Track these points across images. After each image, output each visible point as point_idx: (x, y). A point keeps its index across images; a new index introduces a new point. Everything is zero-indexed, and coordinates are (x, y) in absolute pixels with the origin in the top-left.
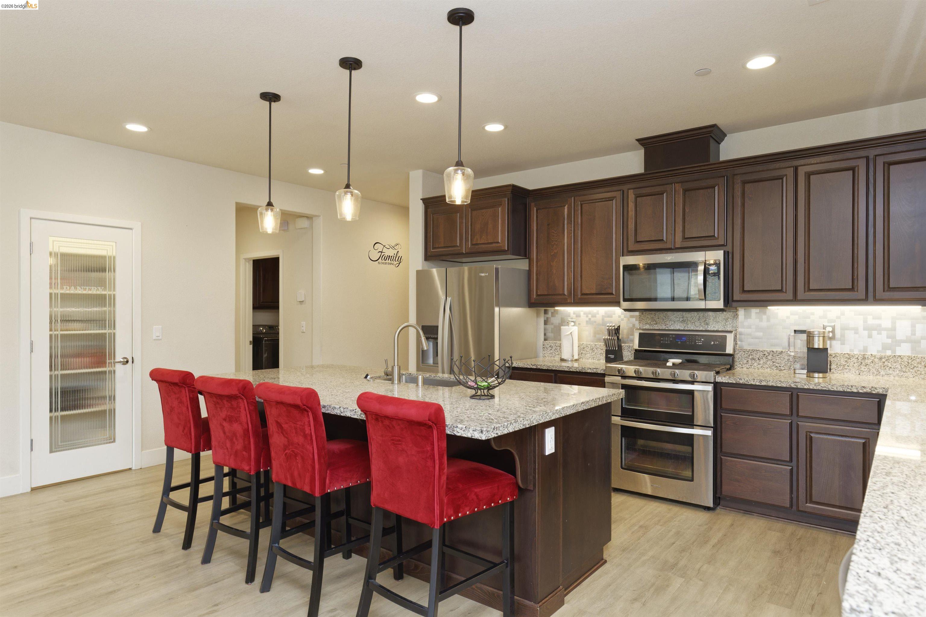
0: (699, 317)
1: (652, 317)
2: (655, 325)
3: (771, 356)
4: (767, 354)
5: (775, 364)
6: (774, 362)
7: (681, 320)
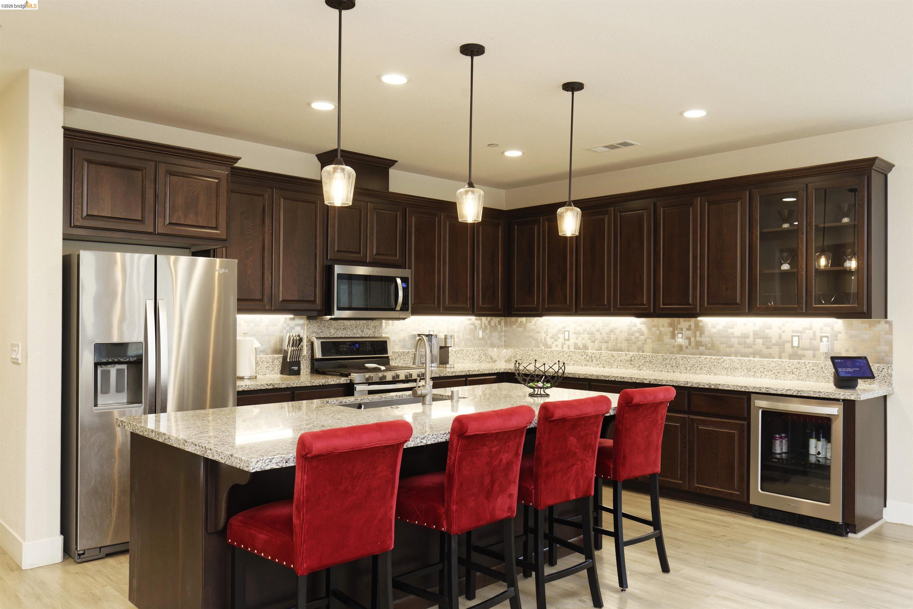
0: (356, 325)
1: (318, 325)
2: (320, 334)
3: (402, 356)
4: (400, 355)
5: (405, 362)
6: (404, 360)
7: (342, 328)
